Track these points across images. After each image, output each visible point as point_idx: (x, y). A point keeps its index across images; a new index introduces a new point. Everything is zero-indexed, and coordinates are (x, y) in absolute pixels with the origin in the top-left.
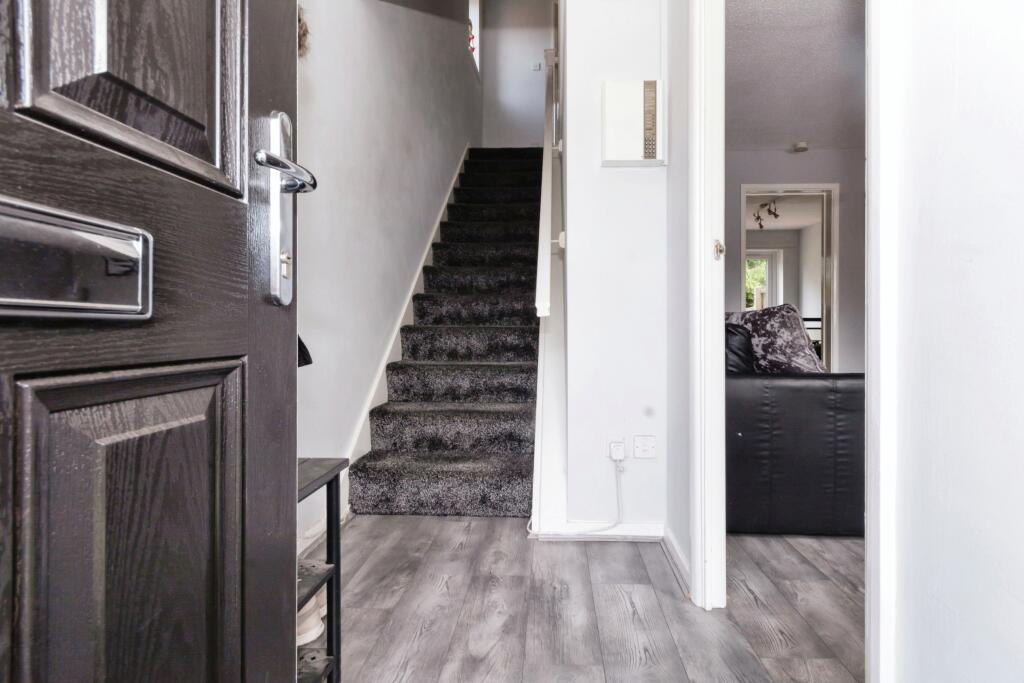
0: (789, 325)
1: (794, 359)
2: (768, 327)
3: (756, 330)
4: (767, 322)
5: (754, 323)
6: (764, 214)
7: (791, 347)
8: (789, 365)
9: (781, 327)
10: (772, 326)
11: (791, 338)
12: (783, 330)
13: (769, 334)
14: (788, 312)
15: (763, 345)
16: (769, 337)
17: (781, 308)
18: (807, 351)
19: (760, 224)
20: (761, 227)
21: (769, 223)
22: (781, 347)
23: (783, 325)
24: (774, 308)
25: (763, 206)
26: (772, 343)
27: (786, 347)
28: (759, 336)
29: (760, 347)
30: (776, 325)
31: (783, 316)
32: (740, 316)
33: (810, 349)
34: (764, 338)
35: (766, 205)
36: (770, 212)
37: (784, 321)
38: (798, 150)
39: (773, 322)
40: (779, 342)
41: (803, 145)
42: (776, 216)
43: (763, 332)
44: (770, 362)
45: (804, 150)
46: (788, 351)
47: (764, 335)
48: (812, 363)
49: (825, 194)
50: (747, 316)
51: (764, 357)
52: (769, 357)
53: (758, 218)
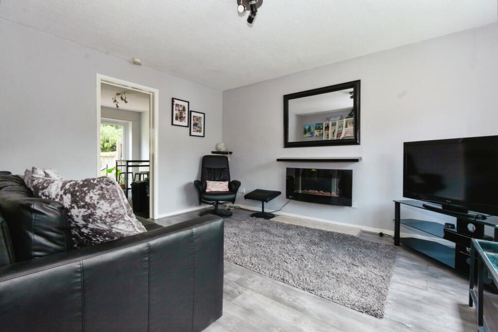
0: (108, 197)
1: (115, 226)
2: (87, 199)
3: (74, 201)
4: (86, 194)
5: (73, 195)
6: (118, 99)
7: (111, 216)
8: (110, 231)
9: (100, 199)
10: (91, 197)
11: (110, 209)
12: (102, 202)
13: (87, 206)
14: (107, 185)
15: (83, 216)
16: (89, 209)
17: (101, 180)
18: (127, 218)
19: (117, 105)
20: (118, 107)
21: (122, 105)
22: (101, 217)
23: (102, 197)
24: (94, 180)
25: (118, 94)
26: (92, 214)
27: (106, 217)
28: (79, 207)
29: (80, 217)
30: (96, 198)
31: (102, 188)
32: (60, 185)
33: (130, 215)
34: (83, 210)
35: (120, 94)
36: (122, 99)
37: (103, 194)
38: (135, 63)
39: (91, 194)
40: (99, 213)
41: (138, 60)
42: (126, 102)
43: (82, 203)
44: (92, 230)
45: (139, 64)
46: (108, 220)
47: (83, 207)
48: (131, 227)
49: (151, 94)
50: (67, 186)
51: (86, 227)
52: (90, 226)
53: (115, 101)
